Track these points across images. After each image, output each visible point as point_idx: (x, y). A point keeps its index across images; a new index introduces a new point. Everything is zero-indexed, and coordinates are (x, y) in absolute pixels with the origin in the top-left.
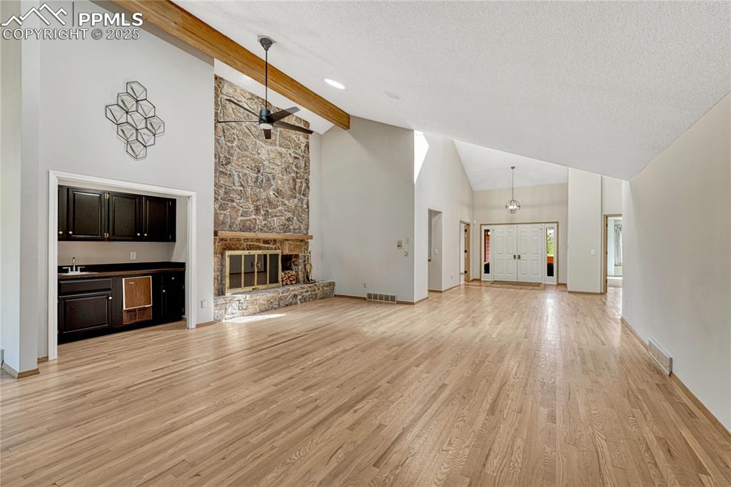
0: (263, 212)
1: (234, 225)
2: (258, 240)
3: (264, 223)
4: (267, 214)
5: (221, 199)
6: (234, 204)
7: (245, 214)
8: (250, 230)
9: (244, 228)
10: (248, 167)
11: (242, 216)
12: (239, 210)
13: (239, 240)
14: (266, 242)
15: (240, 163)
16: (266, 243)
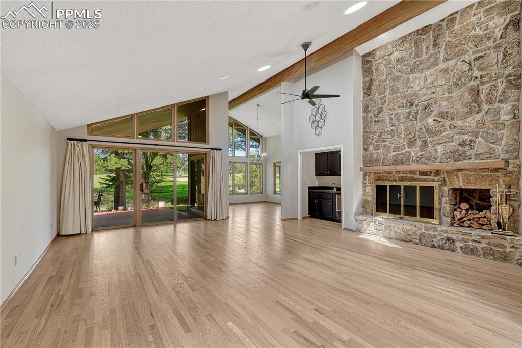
0: (419, 143)
1: (386, 161)
2: (412, 172)
3: (420, 154)
4: (425, 144)
5: (375, 142)
6: (387, 143)
7: (397, 149)
8: (403, 163)
9: (396, 162)
10: (399, 107)
11: (393, 152)
12: (390, 147)
13: (390, 173)
14: (423, 173)
15: (391, 107)
16: (423, 175)
